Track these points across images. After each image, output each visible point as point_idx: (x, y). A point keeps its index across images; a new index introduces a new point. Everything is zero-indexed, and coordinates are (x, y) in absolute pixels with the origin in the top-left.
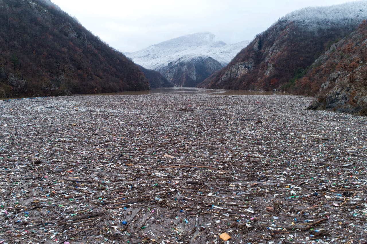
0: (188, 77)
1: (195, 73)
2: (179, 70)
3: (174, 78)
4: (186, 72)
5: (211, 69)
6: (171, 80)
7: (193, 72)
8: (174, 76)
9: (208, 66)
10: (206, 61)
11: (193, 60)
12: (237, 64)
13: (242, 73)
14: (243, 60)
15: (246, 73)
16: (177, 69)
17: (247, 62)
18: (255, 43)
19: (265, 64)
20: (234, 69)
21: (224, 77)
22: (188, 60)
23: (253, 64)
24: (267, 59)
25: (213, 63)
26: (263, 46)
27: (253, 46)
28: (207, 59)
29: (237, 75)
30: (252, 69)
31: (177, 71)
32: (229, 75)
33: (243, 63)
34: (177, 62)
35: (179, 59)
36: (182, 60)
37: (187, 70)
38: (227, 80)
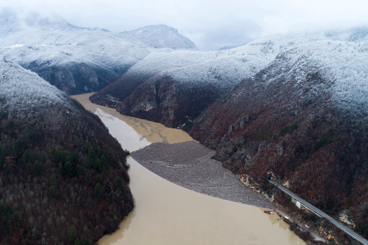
1: (74, 80)
5: (85, 74)
7: (71, 79)
9: (83, 71)
10: (80, 67)
12: (145, 102)
13: (149, 108)
14: (149, 101)
15: (152, 108)
16: (49, 74)
17: (152, 102)
18: (153, 89)
19: (166, 109)
20: (142, 104)
21: (136, 109)
22: (62, 66)
23: (156, 104)
24: (166, 104)
25: (87, 68)
26: (159, 92)
27: (153, 90)
28: (81, 64)
29: (145, 109)
30: (156, 107)
31: (50, 76)
32: (139, 108)
33: (149, 102)
34: (45, 65)
35: (48, 62)
36: (52, 64)
37: (64, 77)
38: (138, 111)
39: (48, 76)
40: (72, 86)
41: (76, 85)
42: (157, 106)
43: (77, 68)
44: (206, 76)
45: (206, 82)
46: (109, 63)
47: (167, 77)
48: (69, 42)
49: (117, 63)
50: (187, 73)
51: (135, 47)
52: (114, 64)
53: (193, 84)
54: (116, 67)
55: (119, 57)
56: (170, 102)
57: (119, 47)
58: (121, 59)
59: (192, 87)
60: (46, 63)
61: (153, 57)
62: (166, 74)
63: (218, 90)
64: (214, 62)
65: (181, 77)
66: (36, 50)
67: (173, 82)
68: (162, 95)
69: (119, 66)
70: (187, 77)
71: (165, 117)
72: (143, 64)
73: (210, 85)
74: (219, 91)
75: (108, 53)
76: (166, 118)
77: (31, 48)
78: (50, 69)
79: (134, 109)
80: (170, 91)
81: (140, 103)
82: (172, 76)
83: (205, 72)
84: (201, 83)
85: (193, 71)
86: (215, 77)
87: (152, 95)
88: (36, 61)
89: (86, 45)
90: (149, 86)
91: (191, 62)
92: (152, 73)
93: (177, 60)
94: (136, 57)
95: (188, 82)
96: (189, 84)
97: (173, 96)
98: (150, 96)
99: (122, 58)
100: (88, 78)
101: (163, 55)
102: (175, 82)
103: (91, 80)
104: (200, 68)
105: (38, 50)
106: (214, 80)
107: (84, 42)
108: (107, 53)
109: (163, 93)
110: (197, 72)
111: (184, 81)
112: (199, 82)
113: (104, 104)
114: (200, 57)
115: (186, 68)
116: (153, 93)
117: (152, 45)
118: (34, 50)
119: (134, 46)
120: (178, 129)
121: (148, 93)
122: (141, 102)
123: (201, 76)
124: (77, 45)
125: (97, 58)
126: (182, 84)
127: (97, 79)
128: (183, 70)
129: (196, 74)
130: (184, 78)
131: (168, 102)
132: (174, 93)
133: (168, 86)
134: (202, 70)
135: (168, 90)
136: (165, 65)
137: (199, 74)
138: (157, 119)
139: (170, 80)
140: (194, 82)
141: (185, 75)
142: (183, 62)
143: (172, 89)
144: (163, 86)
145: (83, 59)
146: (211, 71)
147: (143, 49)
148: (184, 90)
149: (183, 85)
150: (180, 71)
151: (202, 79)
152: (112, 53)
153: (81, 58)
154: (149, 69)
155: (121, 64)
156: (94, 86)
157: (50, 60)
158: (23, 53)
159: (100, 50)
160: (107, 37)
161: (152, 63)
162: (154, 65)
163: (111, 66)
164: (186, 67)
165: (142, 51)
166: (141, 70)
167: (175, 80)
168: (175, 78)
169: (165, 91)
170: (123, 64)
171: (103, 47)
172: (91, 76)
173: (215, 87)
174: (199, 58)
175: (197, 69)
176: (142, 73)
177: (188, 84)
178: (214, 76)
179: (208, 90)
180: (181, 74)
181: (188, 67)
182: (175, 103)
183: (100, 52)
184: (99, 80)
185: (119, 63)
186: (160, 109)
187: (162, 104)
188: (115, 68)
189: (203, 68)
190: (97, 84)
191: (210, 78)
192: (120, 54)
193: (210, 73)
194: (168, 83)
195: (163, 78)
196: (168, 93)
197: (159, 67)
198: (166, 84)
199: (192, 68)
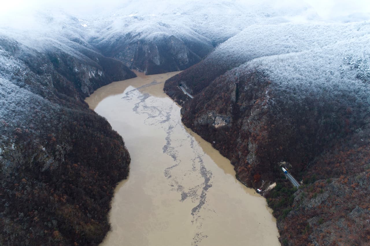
0: (151, 62)
1: (158, 57)
2: (141, 49)
3: (135, 59)
4: (149, 54)
5: (174, 49)
6: (131, 60)
7: (156, 56)
8: (135, 56)
9: (172, 45)
10: (169, 40)
11: (155, 38)
12: (215, 112)
13: (219, 123)
14: (221, 112)
15: (224, 125)
16: (137, 47)
17: (225, 116)
18: (232, 91)
19: (246, 136)
20: (211, 115)
21: (201, 120)
22: (150, 39)
23: (231, 120)
24: (247, 127)
25: (177, 42)
26: (240, 97)
27: (230, 94)
28: (170, 37)
29: (214, 123)
30: (230, 125)
31: (137, 50)
32: (205, 119)
33: (221, 115)
34: (136, 37)
35: (139, 34)
36: (143, 36)
37: (149, 52)
38: (203, 124)
39: (136, 50)
40: (156, 63)
41: (161, 63)
42: (233, 123)
43: (166, 42)
44: (337, 73)
45: (336, 86)
46: (210, 35)
47: (258, 72)
48: (175, 12)
49: (217, 35)
50: (297, 66)
51: (241, 16)
52: (214, 36)
53: (307, 91)
54: (216, 40)
55: (221, 28)
56: (254, 124)
57: (224, 16)
58: (223, 30)
59: (304, 97)
60: (137, 35)
61: (252, 30)
62: (258, 67)
63: (360, 107)
64: (357, 43)
65: (285, 74)
66: (140, 20)
67: (267, 83)
68: (244, 105)
69: (219, 39)
70: (297, 75)
71: (240, 153)
72: (235, 41)
73: (344, 95)
74: (363, 108)
75: (211, 24)
76: (242, 155)
77: (136, 18)
78: (139, 42)
79: (199, 119)
80: (259, 101)
81: (207, 112)
82: (269, 72)
83: (335, 65)
84: (325, 89)
85: (311, 62)
86: (358, 77)
87: (226, 103)
88: (131, 32)
89: (190, 14)
90: (227, 83)
91: (309, 40)
92: (244, 55)
93: (287, 37)
94: (240, 28)
95: (298, 86)
96: (299, 89)
97: (262, 114)
98: (224, 104)
99: (225, 29)
100: (177, 54)
101: (267, 28)
102: (270, 83)
103: (180, 56)
104: (326, 56)
105: (142, 20)
106: (353, 84)
107: (189, 11)
108: (209, 23)
109: (247, 101)
110: (318, 65)
111: (290, 83)
112: (320, 88)
113: (174, 96)
114: (326, 32)
115: (299, 56)
116: (229, 98)
117: (264, 13)
118: (139, 20)
119: (241, 14)
120: (258, 192)
121: (223, 96)
122: (209, 111)
123: (326, 74)
124: (181, 15)
125: (197, 29)
126: (284, 89)
127: (186, 56)
128: (290, 61)
129: (317, 70)
130: (289, 78)
131: (251, 124)
132: (266, 107)
133: (257, 90)
134: (329, 62)
135: (256, 98)
136: (266, 44)
137: (322, 68)
138: (227, 151)
139: (263, 78)
140: (310, 86)
141: (293, 69)
142: (296, 40)
143: (263, 97)
144: (248, 88)
145: (179, 31)
146: (349, 64)
147: (250, 18)
148: (287, 103)
149: (285, 91)
150: (286, 62)
151: (329, 81)
152: (214, 24)
153: (177, 30)
154: (242, 49)
155: (222, 36)
156: (182, 63)
157: (141, 32)
158: (127, 23)
159: (202, 20)
160: (213, 4)
161: (249, 40)
162: (251, 43)
163: (210, 38)
164: (298, 54)
165: (249, 20)
166: (231, 50)
167: (272, 81)
168: (272, 75)
169: (251, 99)
170: (224, 36)
171: (206, 16)
172: (180, 51)
173: (354, 100)
174: (325, 34)
175: (321, 59)
176: (231, 54)
177: (297, 90)
178: (355, 75)
179: (339, 104)
180: (287, 67)
181: (302, 55)
182: (262, 129)
183: (202, 22)
184: (190, 56)
185: (220, 35)
186: (235, 132)
187: (242, 122)
188: (214, 40)
189: (333, 56)
190: (187, 61)
191: (345, 79)
192: (223, 24)
193: (345, 67)
194: (259, 84)
195: (252, 74)
196: (254, 103)
197: (258, 46)
198: (255, 85)
199: (310, 55)
